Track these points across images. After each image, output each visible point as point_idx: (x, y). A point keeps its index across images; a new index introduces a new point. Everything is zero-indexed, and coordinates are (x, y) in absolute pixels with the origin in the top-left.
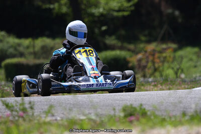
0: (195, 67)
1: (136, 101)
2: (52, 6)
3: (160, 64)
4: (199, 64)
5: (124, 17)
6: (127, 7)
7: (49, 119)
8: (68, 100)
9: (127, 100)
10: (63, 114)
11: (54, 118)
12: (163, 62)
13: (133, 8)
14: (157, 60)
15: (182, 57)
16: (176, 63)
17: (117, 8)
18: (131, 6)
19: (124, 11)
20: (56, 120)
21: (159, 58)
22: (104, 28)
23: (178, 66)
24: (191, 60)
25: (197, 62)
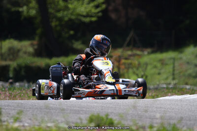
0: (159, 74)
1: (102, 109)
2: (21, 9)
3: (125, 71)
4: (162, 71)
5: (91, 22)
6: (95, 13)
7: (16, 125)
8: (36, 106)
9: (93, 108)
10: (30, 119)
11: (21, 124)
12: (128, 68)
13: (100, 14)
14: (122, 67)
15: (146, 64)
16: (140, 69)
17: (85, 14)
18: (98, 12)
19: (91, 16)
20: (23, 126)
21: (124, 64)
22: (72, 32)
23: (142, 73)
24: (155, 67)
25: (160, 69)
